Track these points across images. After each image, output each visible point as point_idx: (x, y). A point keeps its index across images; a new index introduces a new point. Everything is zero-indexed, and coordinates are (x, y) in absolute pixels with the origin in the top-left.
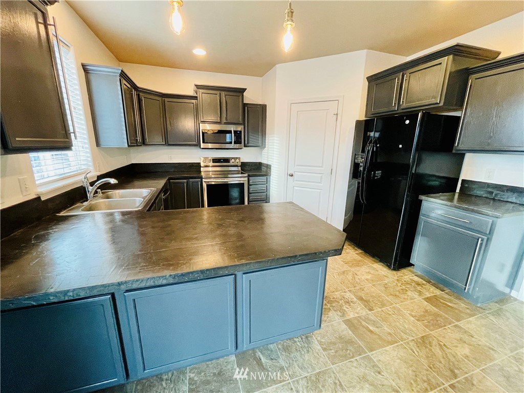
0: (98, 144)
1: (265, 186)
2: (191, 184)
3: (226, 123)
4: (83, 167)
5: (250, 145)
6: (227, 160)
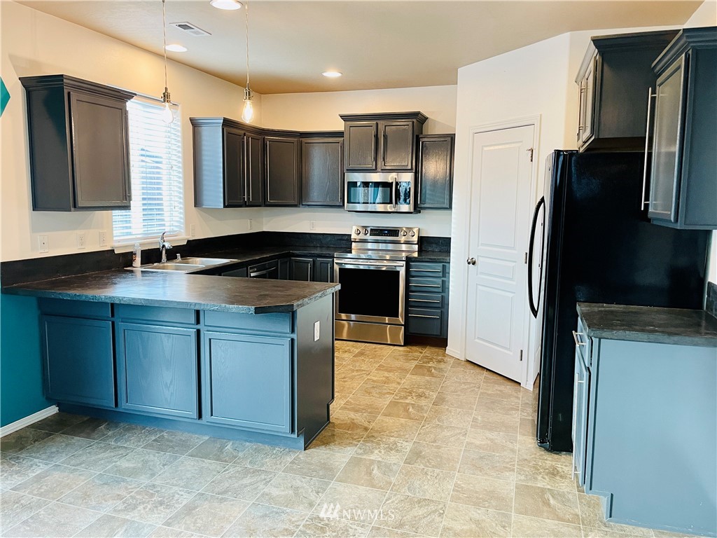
0: (197, 202)
1: (439, 281)
2: (318, 264)
3: (384, 171)
4: (176, 229)
5: (425, 206)
6: (394, 232)
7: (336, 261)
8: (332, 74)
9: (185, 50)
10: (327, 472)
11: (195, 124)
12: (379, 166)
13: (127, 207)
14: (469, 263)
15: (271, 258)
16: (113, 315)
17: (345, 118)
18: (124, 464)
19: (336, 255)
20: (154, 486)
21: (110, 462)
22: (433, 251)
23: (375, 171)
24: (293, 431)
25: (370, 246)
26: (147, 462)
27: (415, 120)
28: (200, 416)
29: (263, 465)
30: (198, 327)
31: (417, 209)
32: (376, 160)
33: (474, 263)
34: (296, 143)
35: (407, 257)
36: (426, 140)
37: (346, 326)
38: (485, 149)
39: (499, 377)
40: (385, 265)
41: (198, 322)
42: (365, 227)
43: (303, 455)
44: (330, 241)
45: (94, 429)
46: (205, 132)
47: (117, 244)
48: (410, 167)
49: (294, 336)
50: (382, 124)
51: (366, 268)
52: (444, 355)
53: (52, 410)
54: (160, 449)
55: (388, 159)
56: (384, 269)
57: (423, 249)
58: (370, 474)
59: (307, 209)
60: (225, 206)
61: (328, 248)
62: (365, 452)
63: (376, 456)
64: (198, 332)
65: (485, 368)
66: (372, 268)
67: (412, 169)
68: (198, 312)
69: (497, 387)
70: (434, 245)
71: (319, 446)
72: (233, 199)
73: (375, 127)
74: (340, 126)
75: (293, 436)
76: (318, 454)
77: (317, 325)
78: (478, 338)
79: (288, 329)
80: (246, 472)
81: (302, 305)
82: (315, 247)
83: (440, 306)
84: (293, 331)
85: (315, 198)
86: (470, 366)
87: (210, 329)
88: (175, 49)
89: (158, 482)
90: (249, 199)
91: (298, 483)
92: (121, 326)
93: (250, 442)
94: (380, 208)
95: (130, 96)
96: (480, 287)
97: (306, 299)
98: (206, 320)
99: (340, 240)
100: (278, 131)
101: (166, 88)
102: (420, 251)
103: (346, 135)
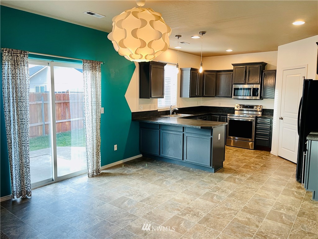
0: (181, 96)
2: (221, 118)
3: (248, 84)
7: (228, 117)
8: (229, 51)
9: (181, 48)
10: (222, 178)
11: (182, 70)
12: (246, 82)
13: (163, 97)
14: (280, 119)
15: (205, 115)
16: (160, 129)
17: (233, 65)
18: (162, 169)
19: (228, 115)
20: (172, 175)
21: (159, 169)
22: (268, 115)
23: (245, 84)
24: (211, 166)
25: (245, 112)
26: (169, 170)
27: (261, 65)
28: (183, 159)
29: (201, 174)
30: (183, 133)
31: (261, 98)
32: (245, 80)
33: (282, 119)
34: (215, 74)
35: (256, 116)
36: (265, 72)
37: (232, 141)
38: (287, 76)
39: (290, 162)
40: (250, 119)
41: (183, 131)
42: (240, 105)
43: (214, 174)
44: (226, 110)
45: (153, 161)
46: (185, 72)
47: (158, 109)
48: (258, 82)
49: (212, 137)
50: (248, 66)
51: (243, 120)
52: (270, 154)
53: (140, 156)
54: (172, 167)
55: (250, 79)
56: (250, 120)
57: (264, 114)
58: (235, 180)
59: (218, 98)
60: (190, 97)
61: (225, 112)
62: (234, 175)
63: (237, 177)
64: (183, 134)
65: (285, 159)
66: (245, 120)
67: (259, 83)
68: (183, 128)
69: (288, 165)
70: (269, 112)
71: (219, 172)
72: (193, 95)
73: (245, 68)
74: (232, 68)
75: (211, 167)
76: (218, 174)
77: (219, 135)
78: (283, 148)
79: (210, 134)
80: (197, 175)
81: (215, 127)
82: (221, 112)
83: (269, 135)
84: (212, 135)
85: (221, 94)
86: (279, 158)
87: (187, 133)
88: (178, 48)
89: (172, 174)
90: (197, 94)
91: (212, 179)
92: (162, 131)
93: (197, 169)
94: (248, 98)
95: (165, 64)
96: (284, 128)
97: (216, 126)
98: (186, 130)
99: (231, 109)
100: (209, 70)
101: (178, 64)
102: (262, 114)
103: (234, 71)
